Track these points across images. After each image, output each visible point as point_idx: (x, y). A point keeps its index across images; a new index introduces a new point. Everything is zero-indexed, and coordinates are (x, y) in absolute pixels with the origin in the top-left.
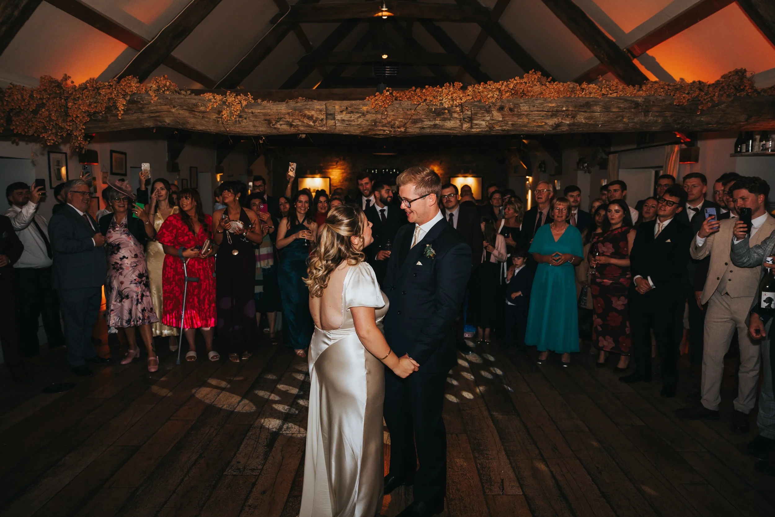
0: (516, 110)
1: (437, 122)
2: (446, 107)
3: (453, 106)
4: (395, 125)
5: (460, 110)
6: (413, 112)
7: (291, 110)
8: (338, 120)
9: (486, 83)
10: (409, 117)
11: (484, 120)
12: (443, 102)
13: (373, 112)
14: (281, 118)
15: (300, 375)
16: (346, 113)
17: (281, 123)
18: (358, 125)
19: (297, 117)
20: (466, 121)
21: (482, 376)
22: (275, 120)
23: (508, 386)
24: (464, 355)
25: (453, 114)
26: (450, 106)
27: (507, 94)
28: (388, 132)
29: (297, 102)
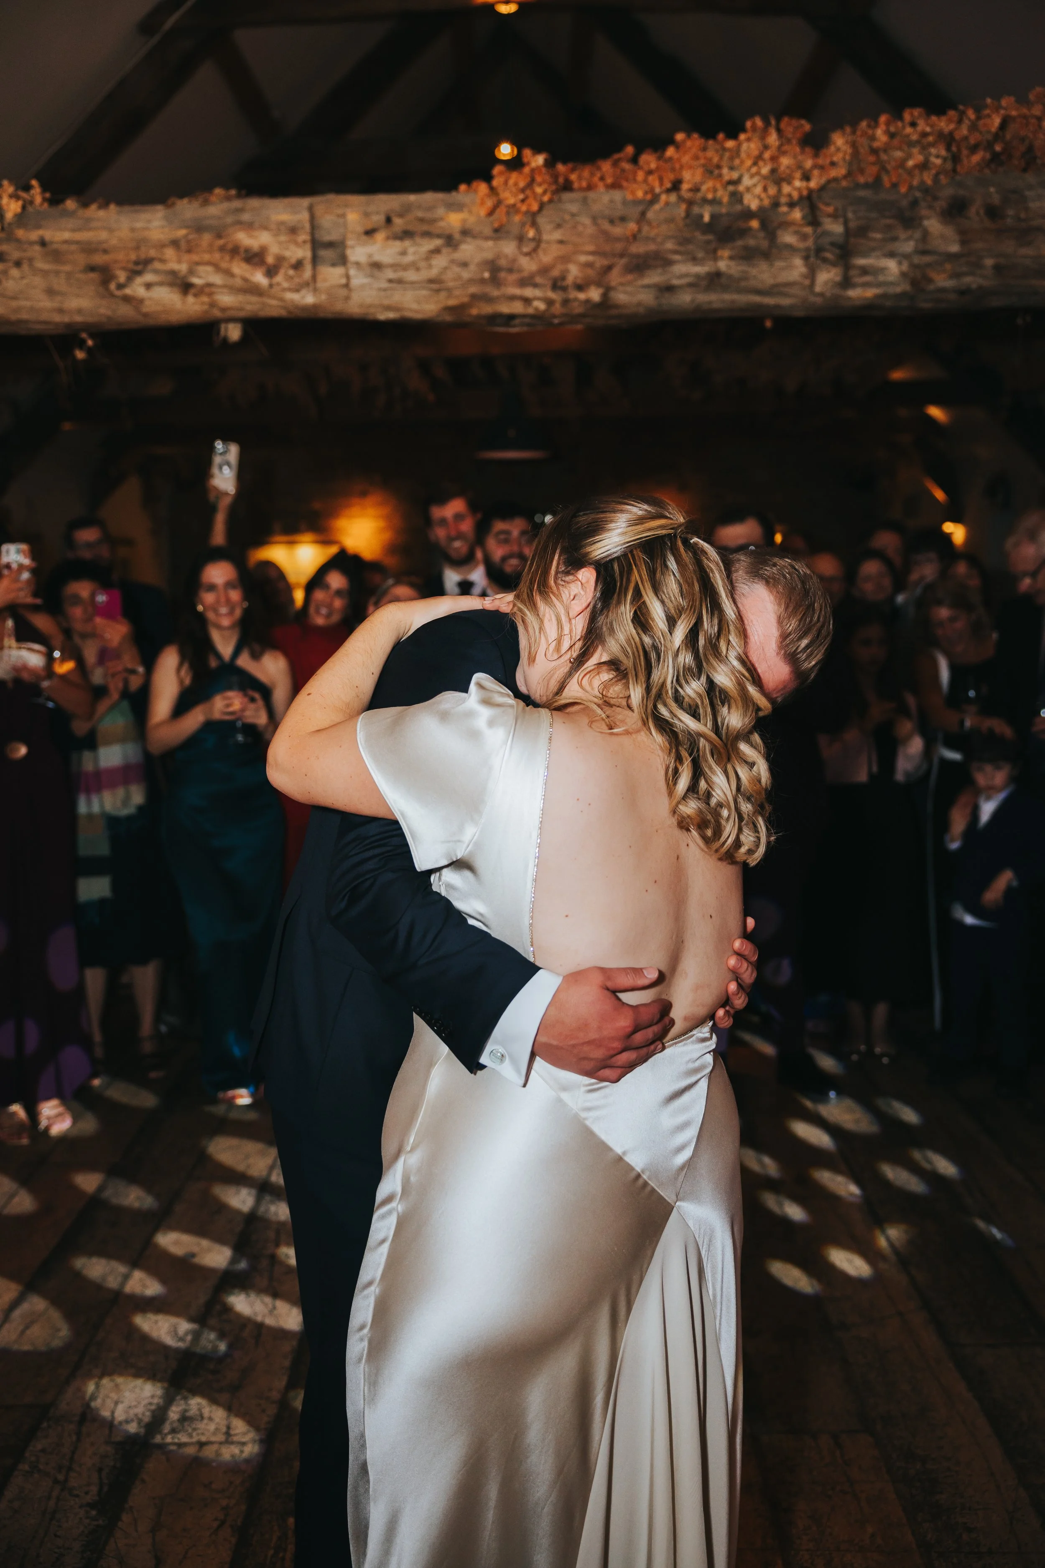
0: (1011, 212)
1: (722, 265)
2: (754, 205)
3: (776, 204)
4: (563, 278)
5: (803, 218)
6: (632, 226)
7: (182, 232)
8: (357, 264)
9: (898, 115)
10: (619, 247)
11: (891, 255)
12: (741, 188)
13: (487, 231)
14: (148, 261)
15: (238, 1193)
16: (388, 238)
17: (149, 277)
18: (431, 281)
19: (206, 257)
20: (825, 260)
21: (887, 1184)
22: (124, 269)
23: (989, 1221)
24: (809, 1104)
25: (779, 233)
26: (766, 202)
27: (976, 158)
28: (542, 306)
29: (206, 203)
